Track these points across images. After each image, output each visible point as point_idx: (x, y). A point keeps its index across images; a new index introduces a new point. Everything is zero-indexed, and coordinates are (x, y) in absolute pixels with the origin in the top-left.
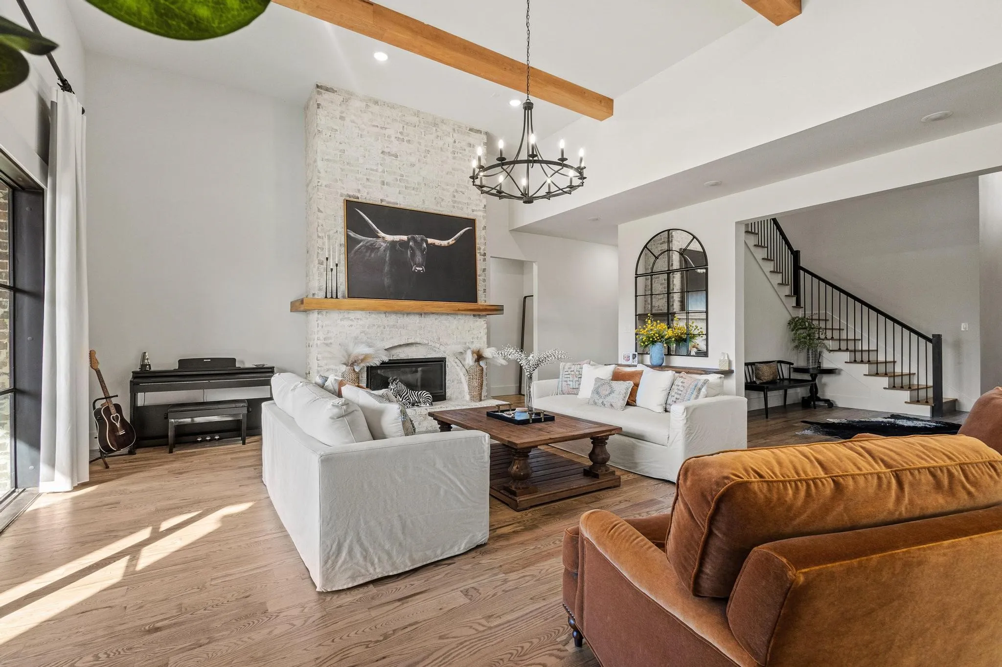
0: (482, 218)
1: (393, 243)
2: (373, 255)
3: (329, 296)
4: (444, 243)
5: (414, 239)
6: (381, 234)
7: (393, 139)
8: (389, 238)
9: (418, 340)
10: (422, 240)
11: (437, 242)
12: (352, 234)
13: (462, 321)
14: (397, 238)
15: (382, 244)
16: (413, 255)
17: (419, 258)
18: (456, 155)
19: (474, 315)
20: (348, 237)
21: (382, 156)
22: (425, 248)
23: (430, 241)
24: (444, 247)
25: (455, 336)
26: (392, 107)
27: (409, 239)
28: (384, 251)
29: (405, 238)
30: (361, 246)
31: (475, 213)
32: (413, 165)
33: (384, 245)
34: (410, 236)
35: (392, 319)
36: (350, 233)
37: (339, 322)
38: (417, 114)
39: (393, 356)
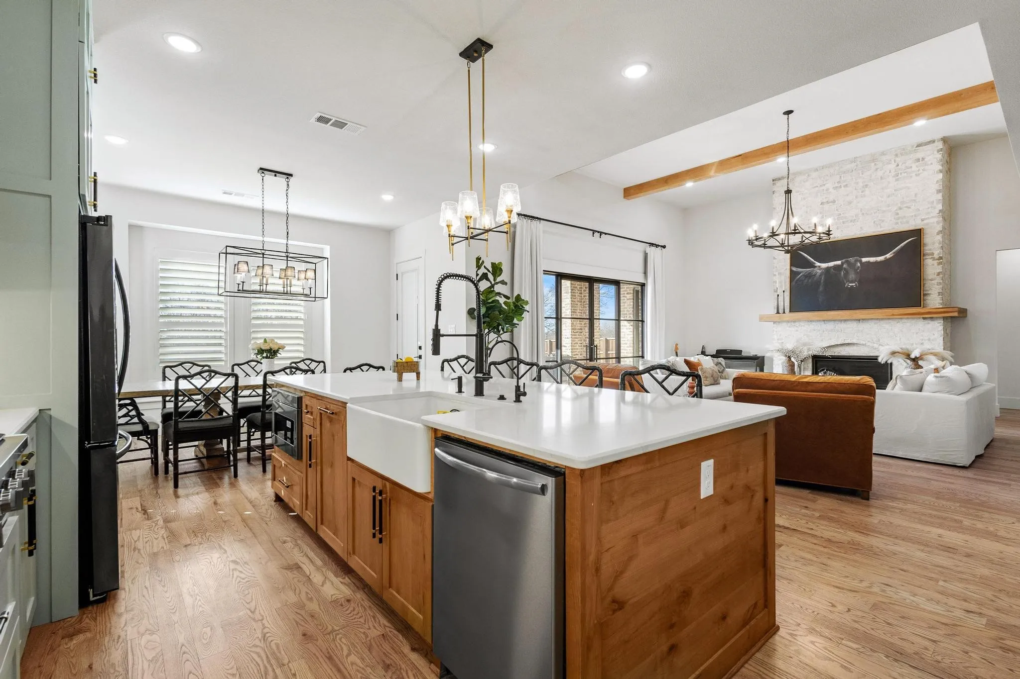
0: (935, 225)
1: (828, 269)
2: (810, 281)
3: (781, 311)
4: (881, 258)
5: (847, 261)
6: (818, 264)
7: (831, 190)
8: (824, 265)
9: (854, 341)
10: (856, 261)
11: (872, 259)
12: (794, 269)
13: (908, 324)
14: (831, 264)
15: (818, 271)
16: (847, 273)
17: (852, 276)
18: (900, 176)
19: (924, 318)
20: (791, 270)
21: (822, 206)
22: (858, 267)
23: (864, 260)
24: (881, 262)
25: (898, 339)
26: (830, 166)
27: (843, 264)
28: (820, 276)
29: (839, 263)
30: (801, 276)
31: (925, 222)
32: (850, 203)
33: (819, 271)
34: (844, 260)
35: (830, 326)
36: (793, 269)
37: (788, 328)
38: (854, 160)
39: (834, 353)
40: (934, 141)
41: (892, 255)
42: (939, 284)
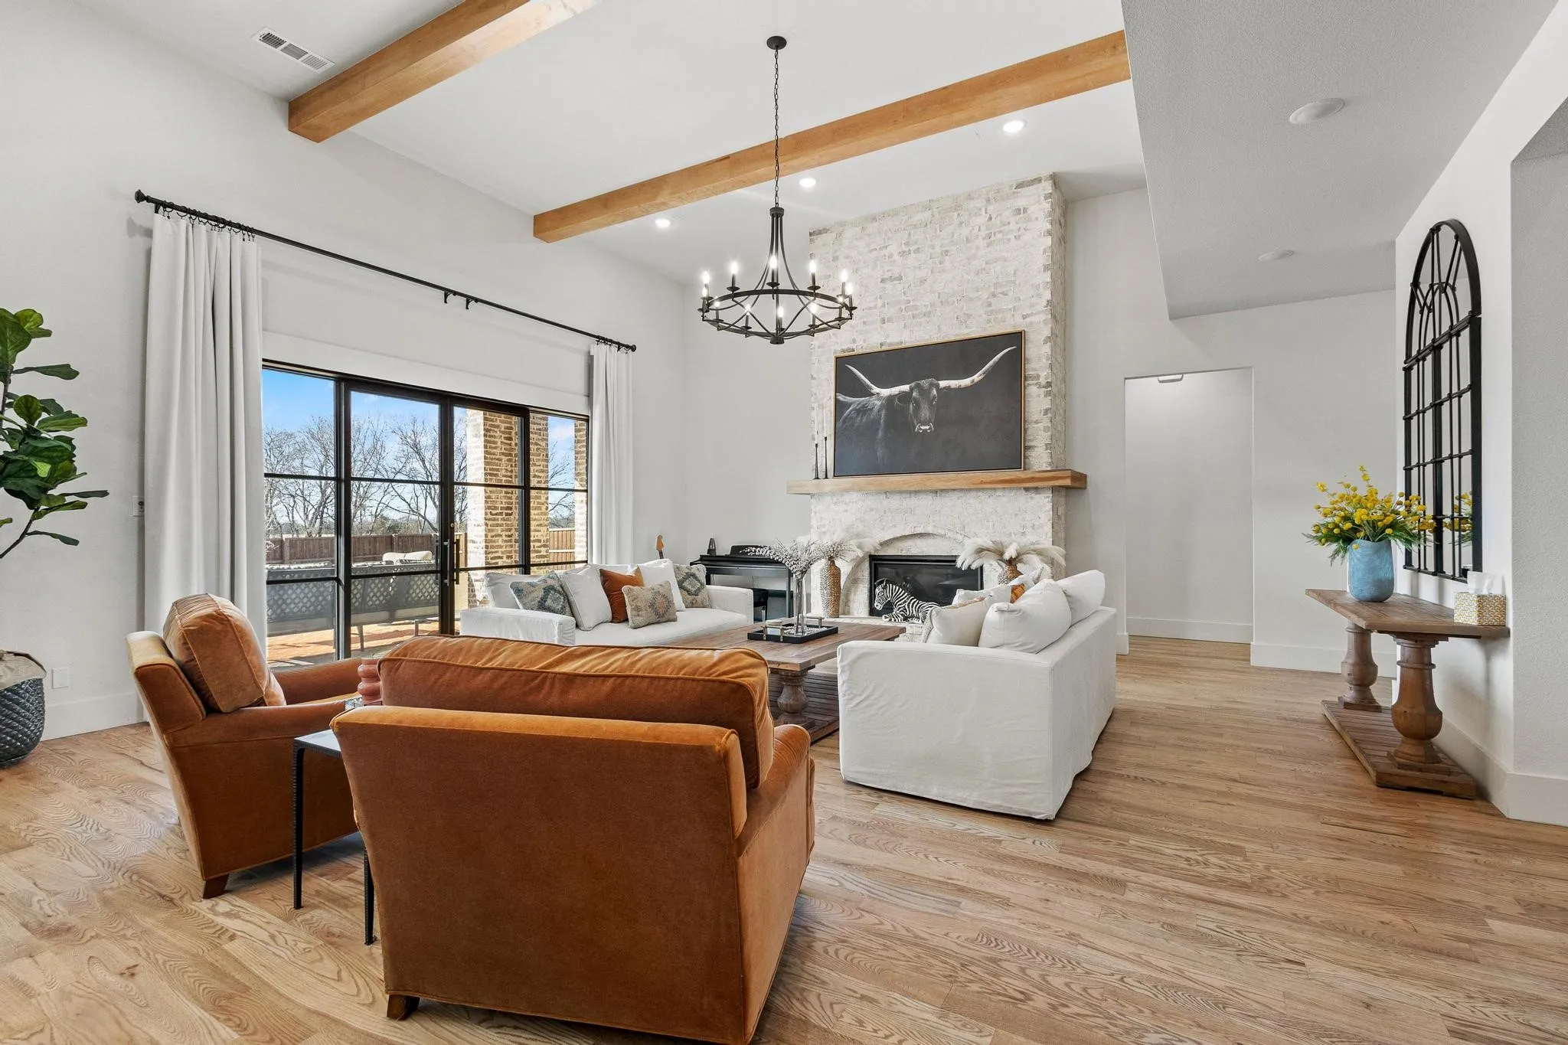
0: (1042, 325)
1: (890, 398)
2: (864, 420)
3: (821, 475)
4: (966, 382)
5: (918, 386)
6: (876, 389)
7: (896, 257)
8: (885, 392)
9: (930, 530)
10: (932, 385)
11: (954, 383)
12: (841, 398)
13: (1005, 499)
14: (895, 390)
15: (876, 402)
16: (917, 408)
17: (925, 412)
18: (993, 238)
19: (1026, 489)
20: (837, 401)
21: (881, 285)
22: (934, 397)
23: (943, 384)
24: (966, 388)
25: (991, 524)
26: (895, 213)
27: (912, 389)
28: (879, 411)
29: (906, 388)
30: (851, 411)
31: (1028, 320)
32: (923, 281)
33: (878, 403)
34: (913, 384)
35: (895, 502)
36: (839, 397)
37: (832, 506)
38: (928, 207)
39: (902, 550)
40: (1039, 180)
41: (981, 377)
42: (1046, 429)
